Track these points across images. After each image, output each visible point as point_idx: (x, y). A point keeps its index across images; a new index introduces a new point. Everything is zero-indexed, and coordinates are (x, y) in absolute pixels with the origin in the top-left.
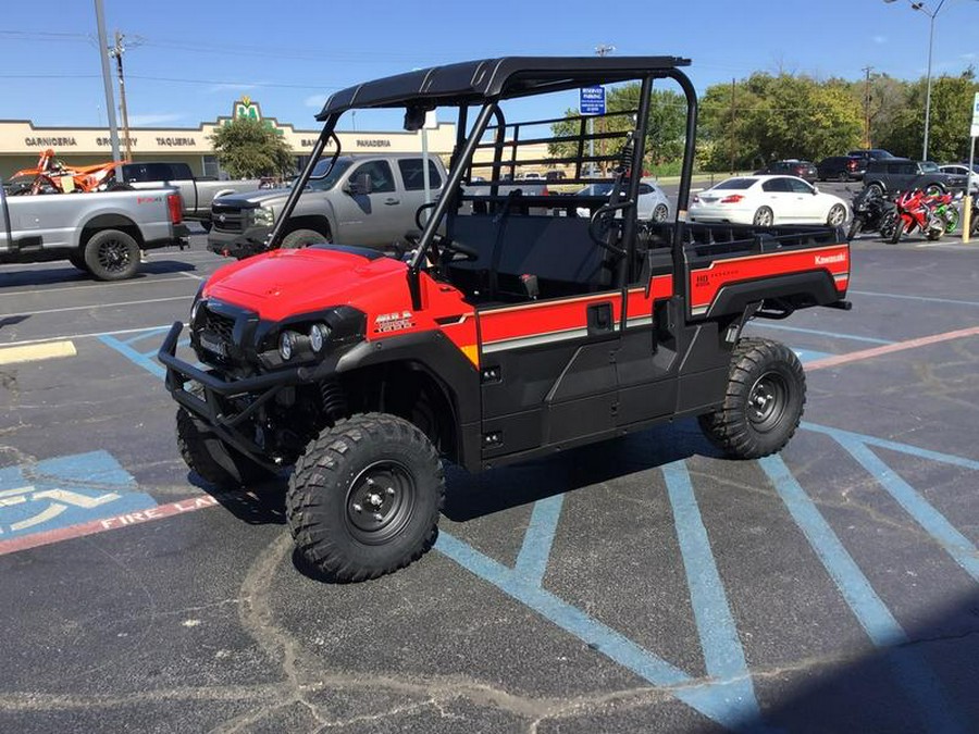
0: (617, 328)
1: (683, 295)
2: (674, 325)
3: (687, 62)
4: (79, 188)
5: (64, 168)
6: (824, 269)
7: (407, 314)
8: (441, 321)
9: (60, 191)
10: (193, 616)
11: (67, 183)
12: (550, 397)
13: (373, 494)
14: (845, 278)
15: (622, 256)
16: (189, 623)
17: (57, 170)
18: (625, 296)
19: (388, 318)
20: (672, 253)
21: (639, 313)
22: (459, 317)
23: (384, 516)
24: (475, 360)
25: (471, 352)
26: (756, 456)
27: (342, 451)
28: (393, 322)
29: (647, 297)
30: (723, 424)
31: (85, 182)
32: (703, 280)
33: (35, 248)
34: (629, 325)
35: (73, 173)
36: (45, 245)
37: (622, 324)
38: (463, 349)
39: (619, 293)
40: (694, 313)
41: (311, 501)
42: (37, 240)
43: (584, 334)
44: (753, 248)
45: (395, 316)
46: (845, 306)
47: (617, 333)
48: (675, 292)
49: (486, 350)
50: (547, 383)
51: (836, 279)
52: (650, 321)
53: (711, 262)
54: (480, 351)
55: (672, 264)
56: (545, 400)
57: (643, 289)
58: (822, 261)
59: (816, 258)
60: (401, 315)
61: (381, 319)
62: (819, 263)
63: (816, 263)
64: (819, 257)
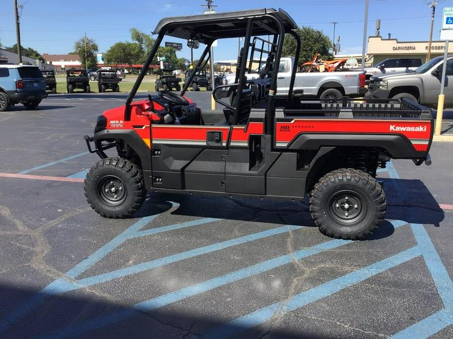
0: (224, 144)
4: (326, 70)
5: (322, 61)
6: (400, 135)
7: (122, 122)
9: (318, 71)
10: (64, 209)
11: (322, 68)
14: (427, 143)
15: (234, 110)
17: (319, 62)
18: (231, 129)
19: (115, 122)
21: (239, 139)
22: (143, 126)
23: (118, 197)
24: (149, 145)
25: (147, 141)
28: (116, 124)
29: (245, 132)
31: (329, 68)
32: (286, 128)
33: (300, 95)
34: (232, 144)
35: (325, 64)
36: (304, 93)
37: (228, 143)
38: (144, 139)
39: (229, 128)
42: (301, 91)
43: (205, 144)
45: (117, 122)
47: (224, 147)
48: (266, 132)
49: (154, 142)
50: (184, 163)
51: (413, 143)
52: (246, 144)
53: (293, 119)
54: (151, 142)
55: (264, 117)
56: (183, 169)
57: (243, 127)
58: (398, 129)
59: (391, 126)
60: (119, 122)
61: (111, 122)
62: (394, 130)
63: (391, 130)
64: (394, 126)
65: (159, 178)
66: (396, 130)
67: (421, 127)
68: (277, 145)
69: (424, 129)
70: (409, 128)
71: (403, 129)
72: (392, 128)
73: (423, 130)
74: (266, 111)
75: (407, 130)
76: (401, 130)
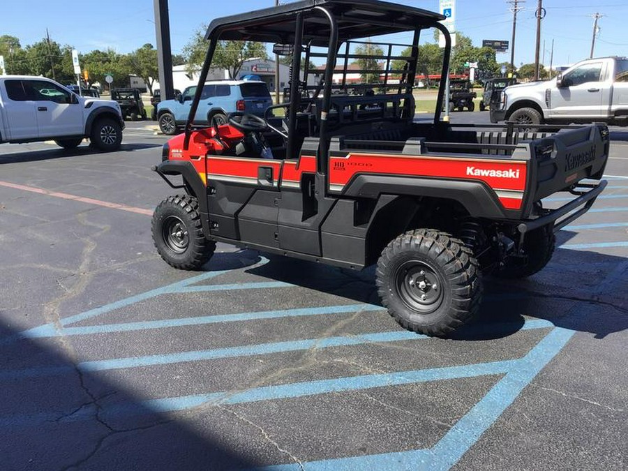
0: (275, 184)
1: (326, 173)
6: (481, 182)
7: (181, 151)
8: (192, 157)
13: (178, 231)
18: (283, 163)
19: (175, 151)
21: (291, 178)
22: (199, 157)
24: (205, 181)
25: (203, 176)
28: (177, 153)
29: (297, 168)
32: (340, 165)
34: (284, 184)
37: (279, 183)
38: (199, 174)
39: (280, 162)
43: (256, 182)
45: (177, 151)
47: (275, 187)
48: (319, 170)
49: (209, 177)
50: (238, 205)
51: (500, 195)
52: (298, 186)
53: (347, 154)
54: (207, 177)
55: (317, 149)
56: (236, 214)
57: (295, 163)
58: (478, 172)
59: (468, 168)
60: (179, 151)
62: (472, 174)
63: (468, 174)
64: (473, 168)
65: (217, 223)
66: (475, 174)
67: (511, 170)
68: (331, 189)
69: (515, 174)
70: (494, 171)
71: (485, 173)
72: (469, 171)
73: (514, 177)
74: (320, 141)
75: (491, 175)
76: (483, 174)
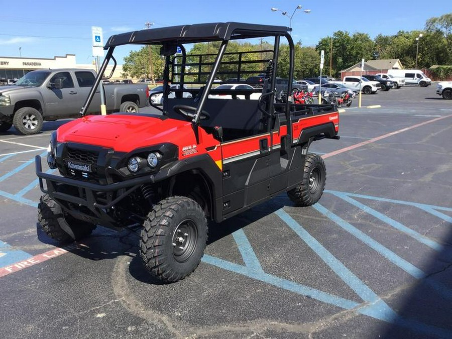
0: (269, 150)
1: (290, 134)
2: (286, 148)
3: (291, 30)
6: (332, 122)
7: (194, 146)
8: (208, 149)
10: (99, 311)
12: (247, 184)
13: (180, 237)
14: (338, 126)
15: (269, 117)
16: (99, 315)
18: (271, 135)
19: (187, 148)
20: (286, 115)
21: (276, 143)
22: (215, 146)
23: (184, 247)
24: (221, 167)
25: (219, 164)
26: (311, 204)
27: (171, 216)
28: (189, 150)
29: (279, 135)
30: (300, 191)
32: (296, 128)
34: (274, 148)
37: (271, 148)
38: (216, 162)
39: (269, 134)
40: (294, 142)
41: (159, 243)
43: (259, 153)
44: (310, 113)
45: (190, 147)
46: (337, 138)
47: (269, 152)
48: (288, 133)
49: (224, 163)
51: (335, 126)
53: (298, 120)
54: (222, 163)
55: (286, 120)
57: (277, 132)
60: (192, 147)
61: (184, 149)
62: (330, 119)
65: (228, 202)
71: (332, 118)
